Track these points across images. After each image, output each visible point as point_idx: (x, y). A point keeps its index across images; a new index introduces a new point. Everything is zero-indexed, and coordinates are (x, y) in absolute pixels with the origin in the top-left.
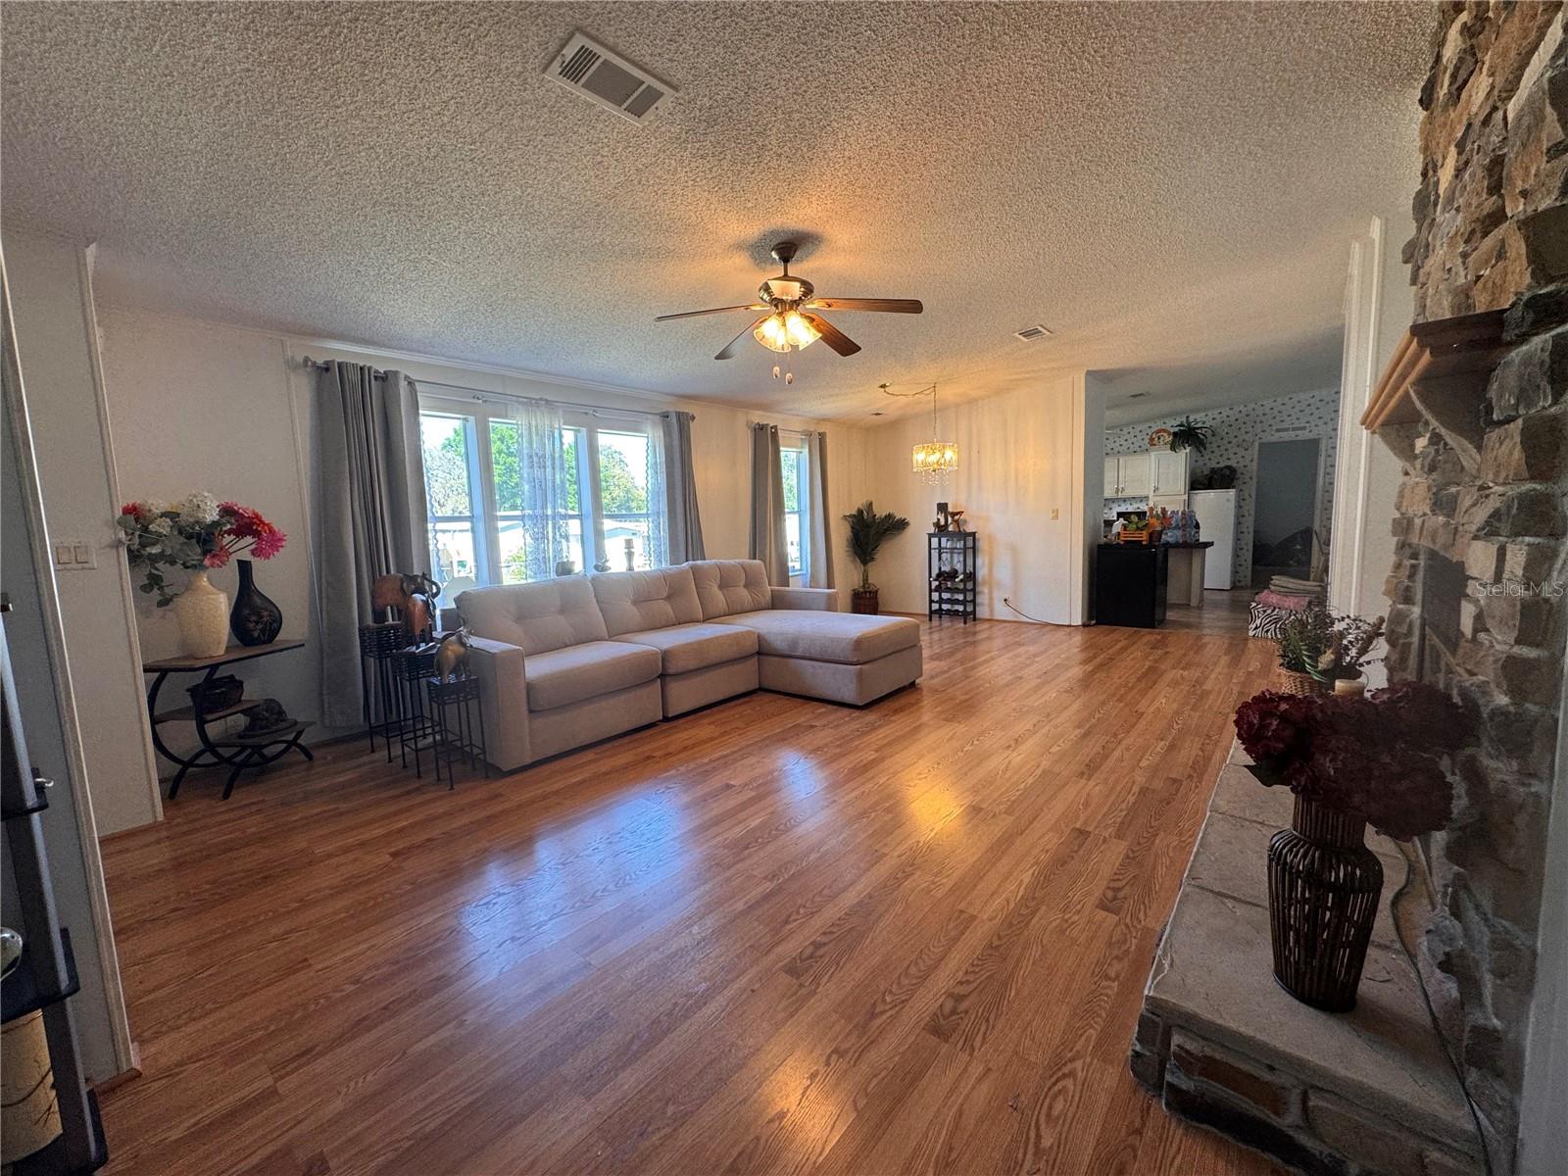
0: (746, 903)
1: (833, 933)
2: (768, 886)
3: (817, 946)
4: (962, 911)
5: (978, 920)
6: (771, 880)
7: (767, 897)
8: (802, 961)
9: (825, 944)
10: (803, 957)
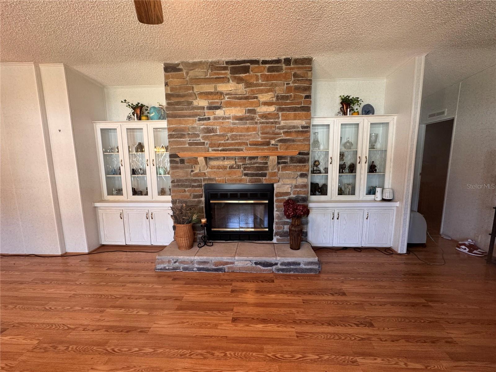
0: (375, 359)
1: (348, 324)
2: (359, 360)
3: (357, 325)
4: (297, 337)
5: (296, 331)
6: (356, 361)
7: (364, 355)
8: (366, 325)
9: (354, 324)
10: (364, 325)
